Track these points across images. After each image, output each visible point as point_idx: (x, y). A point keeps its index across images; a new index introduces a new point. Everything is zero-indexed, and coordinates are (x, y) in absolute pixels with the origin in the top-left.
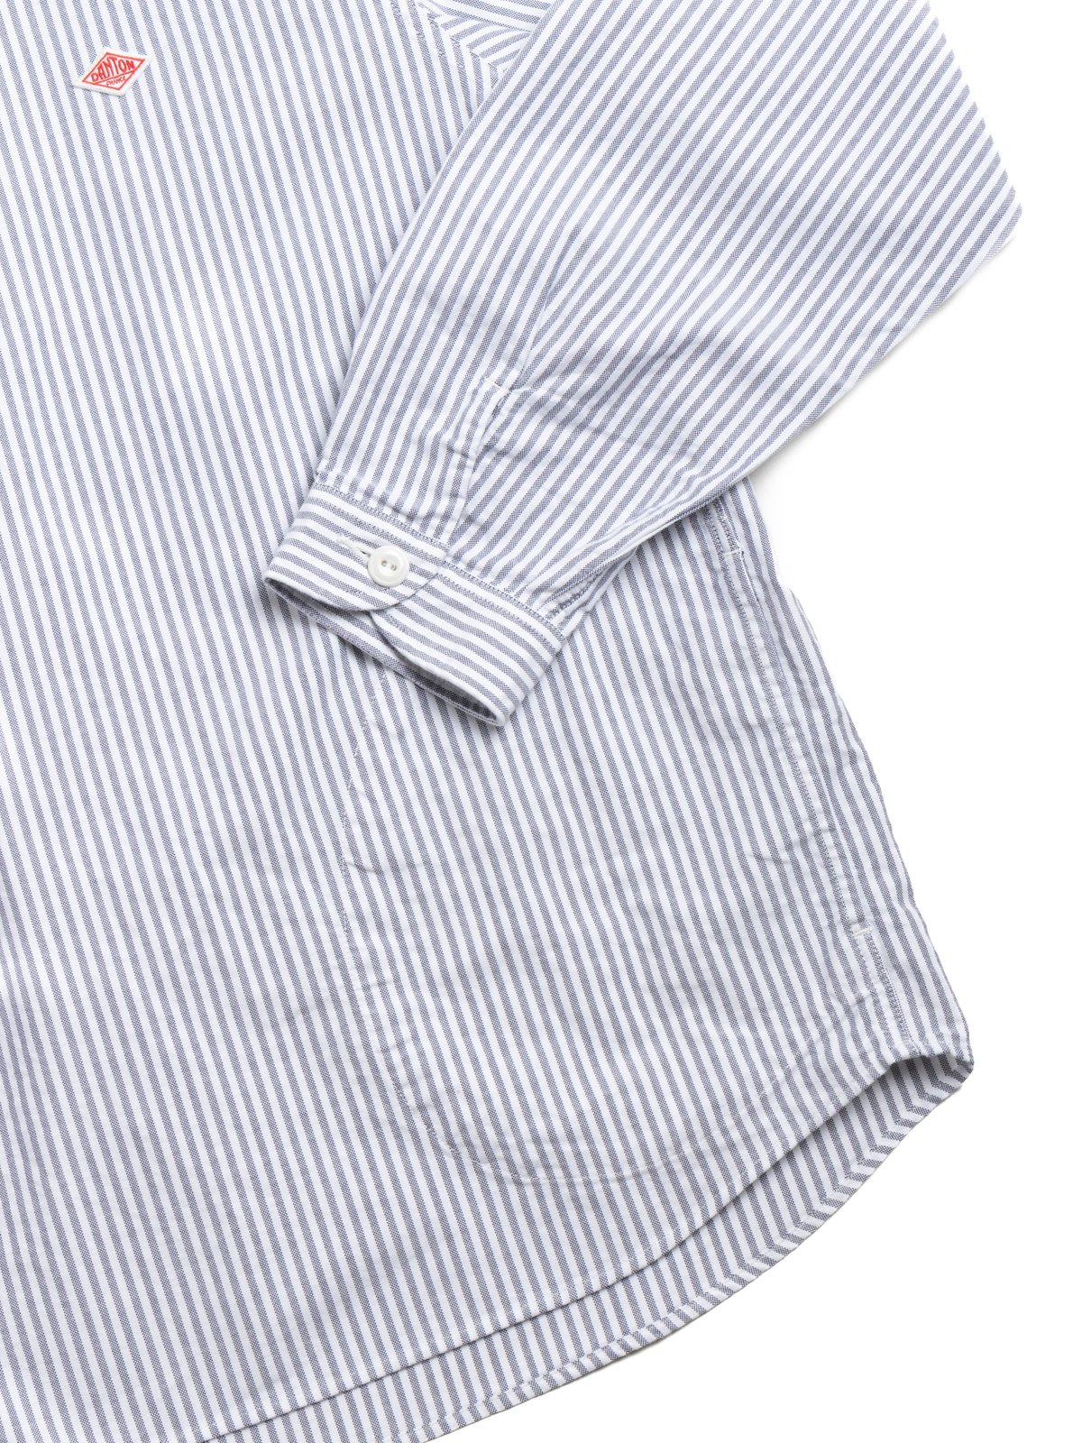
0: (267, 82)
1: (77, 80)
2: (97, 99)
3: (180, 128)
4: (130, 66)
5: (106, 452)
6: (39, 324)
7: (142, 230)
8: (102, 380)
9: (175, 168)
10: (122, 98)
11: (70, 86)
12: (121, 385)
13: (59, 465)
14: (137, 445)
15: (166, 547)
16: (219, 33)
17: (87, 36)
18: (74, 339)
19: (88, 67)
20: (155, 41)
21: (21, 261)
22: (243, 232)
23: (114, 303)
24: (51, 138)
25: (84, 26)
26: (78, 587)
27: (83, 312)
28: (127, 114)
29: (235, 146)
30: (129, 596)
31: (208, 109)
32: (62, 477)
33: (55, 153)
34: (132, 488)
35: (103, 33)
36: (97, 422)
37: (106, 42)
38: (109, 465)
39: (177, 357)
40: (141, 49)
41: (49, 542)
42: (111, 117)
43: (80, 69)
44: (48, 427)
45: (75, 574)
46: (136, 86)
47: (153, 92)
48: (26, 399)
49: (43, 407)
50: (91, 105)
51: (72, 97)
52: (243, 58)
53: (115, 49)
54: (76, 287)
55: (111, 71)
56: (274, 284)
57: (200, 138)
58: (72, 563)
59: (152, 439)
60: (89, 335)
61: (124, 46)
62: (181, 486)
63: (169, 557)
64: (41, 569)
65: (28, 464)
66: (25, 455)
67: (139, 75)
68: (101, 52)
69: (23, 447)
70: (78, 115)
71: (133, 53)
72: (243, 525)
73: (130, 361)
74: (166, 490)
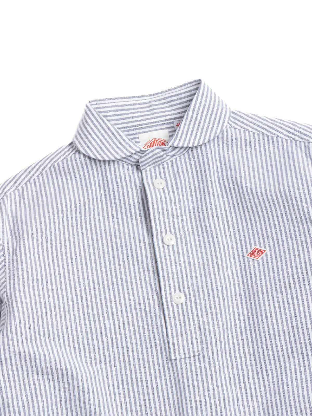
0: (300, 260)
1: (246, 255)
2: (251, 261)
3: (273, 271)
4: (261, 252)
5: (242, 366)
6: (227, 325)
7: (259, 301)
8: (243, 344)
9: (270, 283)
10: (258, 261)
11: (244, 257)
12: (248, 346)
13: (228, 368)
14: (251, 365)
15: (257, 397)
16: (288, 245)
17: (250, 242)
18: (236, 331)
19: (249, 251)
20: (269, 246)
21: (224, 306)
22: (289, 304)
23: (249, 322)
24: (237, 271)
25: (250, 239)
26: (230, 405)
27: (240, 323)
28: (259, 266)
29: (289, 278)
30: (244, 409)
31: (282, 266)
32: (229, 371)
33: (237, 276)
34: (249, 377)
35: (255, 242)
36: (240, 356)
37: (255, 244)
38: (242, 370)
39: (266, 340)
40: (265, 248)
41: (223, 391)
42: (254, 266)
43: (247, 251)
44: (226, 356)
45: (229, 401)
46: (262, 258)
47: (267, 260)
48: (221, 347)
49: (225, 350)
50: (249, 262)
51: (244, 260)
52: (294, 252)
53: (258, 247)
54: (239, 316)
55: (256, 253)
56: (296, 321)
57: (278, 274)
58: (228, 398)
59: (256, 364)
60: (241, 330)
61: (260, 246)
62: (263, 378)
63: (257, 400)
64: (219, 398)
65: (219, 367)
66: (219, 364)
67: (264, 255)
68: (254, 247)
69: (219, 361)
70: (245, 265)
71: (263, 248)
72: (279, 391)
73: (252, 339)
74: (259, 379)
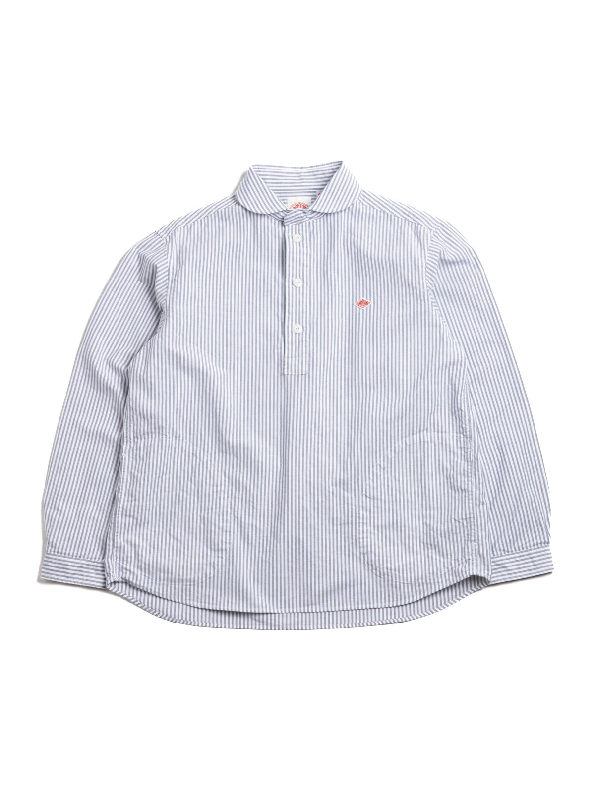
0: (395, 314)
1: (355, 304)
2: (358, 309)
3: (374, 319)
4: (367, 303)
5: (337, 388)
6: (331, 355)
7: (359, 340)
8: (341, 372)
9: (370, 328)
10: (363, 310)
11: (353, 305)
12: (345, 374)
13: (326, 387)
14: (345, 388)
15: (345, 413)
16: (388, 301)
17: (360, 294)
18: (337, 361)
19: (358, 301)
20: (374, 299)
21: (332, 340)
22: (381, 346)
23: (348, 355)
24: (345, 315)
25: (360, 292)
26: (323, 416)
27: (341, 355)
28: (363, 314)
29: (384, 327)
30: (333, 420)
31: (381, 317)
32: (326, 390)
33: (346, 319)
34: (341, 397)
35: (363, 294)
36: (337, 380)
37: (363, 297)
38: (337, 391)
39: (359, 371)
40: (370, 300)
41: (319, 404)
42: (359, 313)
43: (356, 301)
44: (326, 378)
45: (323, 413)
46: (367, 308)
47: (370, 310)
48: (324, 371)
49: (327, 374)
50: (356, 310)
51: (353, 307)
52: (392, 307)
53: (365, 299)
54: (341, 349)
55: (363, 303)
56: (384, 360)
57: (377, 323)
58: (323, 410)
59: (348, 388)
60: (341, 361)
61: (367, 299)
62: (352, 400)
63: (344, 415)
64: (316, 409)
65: (320, 385)
66: (320, 383)
67: (368, 306)
68: (362, 298)
69: (320, 381)
70: (352, 311)
71: (368, 301)
72: (362, 411)
73: (348, 369)
74: (348, 400)
